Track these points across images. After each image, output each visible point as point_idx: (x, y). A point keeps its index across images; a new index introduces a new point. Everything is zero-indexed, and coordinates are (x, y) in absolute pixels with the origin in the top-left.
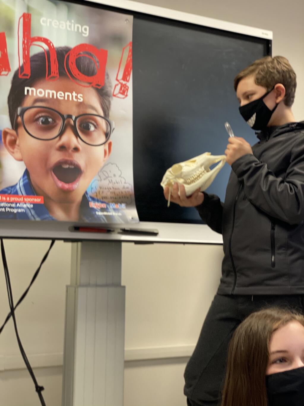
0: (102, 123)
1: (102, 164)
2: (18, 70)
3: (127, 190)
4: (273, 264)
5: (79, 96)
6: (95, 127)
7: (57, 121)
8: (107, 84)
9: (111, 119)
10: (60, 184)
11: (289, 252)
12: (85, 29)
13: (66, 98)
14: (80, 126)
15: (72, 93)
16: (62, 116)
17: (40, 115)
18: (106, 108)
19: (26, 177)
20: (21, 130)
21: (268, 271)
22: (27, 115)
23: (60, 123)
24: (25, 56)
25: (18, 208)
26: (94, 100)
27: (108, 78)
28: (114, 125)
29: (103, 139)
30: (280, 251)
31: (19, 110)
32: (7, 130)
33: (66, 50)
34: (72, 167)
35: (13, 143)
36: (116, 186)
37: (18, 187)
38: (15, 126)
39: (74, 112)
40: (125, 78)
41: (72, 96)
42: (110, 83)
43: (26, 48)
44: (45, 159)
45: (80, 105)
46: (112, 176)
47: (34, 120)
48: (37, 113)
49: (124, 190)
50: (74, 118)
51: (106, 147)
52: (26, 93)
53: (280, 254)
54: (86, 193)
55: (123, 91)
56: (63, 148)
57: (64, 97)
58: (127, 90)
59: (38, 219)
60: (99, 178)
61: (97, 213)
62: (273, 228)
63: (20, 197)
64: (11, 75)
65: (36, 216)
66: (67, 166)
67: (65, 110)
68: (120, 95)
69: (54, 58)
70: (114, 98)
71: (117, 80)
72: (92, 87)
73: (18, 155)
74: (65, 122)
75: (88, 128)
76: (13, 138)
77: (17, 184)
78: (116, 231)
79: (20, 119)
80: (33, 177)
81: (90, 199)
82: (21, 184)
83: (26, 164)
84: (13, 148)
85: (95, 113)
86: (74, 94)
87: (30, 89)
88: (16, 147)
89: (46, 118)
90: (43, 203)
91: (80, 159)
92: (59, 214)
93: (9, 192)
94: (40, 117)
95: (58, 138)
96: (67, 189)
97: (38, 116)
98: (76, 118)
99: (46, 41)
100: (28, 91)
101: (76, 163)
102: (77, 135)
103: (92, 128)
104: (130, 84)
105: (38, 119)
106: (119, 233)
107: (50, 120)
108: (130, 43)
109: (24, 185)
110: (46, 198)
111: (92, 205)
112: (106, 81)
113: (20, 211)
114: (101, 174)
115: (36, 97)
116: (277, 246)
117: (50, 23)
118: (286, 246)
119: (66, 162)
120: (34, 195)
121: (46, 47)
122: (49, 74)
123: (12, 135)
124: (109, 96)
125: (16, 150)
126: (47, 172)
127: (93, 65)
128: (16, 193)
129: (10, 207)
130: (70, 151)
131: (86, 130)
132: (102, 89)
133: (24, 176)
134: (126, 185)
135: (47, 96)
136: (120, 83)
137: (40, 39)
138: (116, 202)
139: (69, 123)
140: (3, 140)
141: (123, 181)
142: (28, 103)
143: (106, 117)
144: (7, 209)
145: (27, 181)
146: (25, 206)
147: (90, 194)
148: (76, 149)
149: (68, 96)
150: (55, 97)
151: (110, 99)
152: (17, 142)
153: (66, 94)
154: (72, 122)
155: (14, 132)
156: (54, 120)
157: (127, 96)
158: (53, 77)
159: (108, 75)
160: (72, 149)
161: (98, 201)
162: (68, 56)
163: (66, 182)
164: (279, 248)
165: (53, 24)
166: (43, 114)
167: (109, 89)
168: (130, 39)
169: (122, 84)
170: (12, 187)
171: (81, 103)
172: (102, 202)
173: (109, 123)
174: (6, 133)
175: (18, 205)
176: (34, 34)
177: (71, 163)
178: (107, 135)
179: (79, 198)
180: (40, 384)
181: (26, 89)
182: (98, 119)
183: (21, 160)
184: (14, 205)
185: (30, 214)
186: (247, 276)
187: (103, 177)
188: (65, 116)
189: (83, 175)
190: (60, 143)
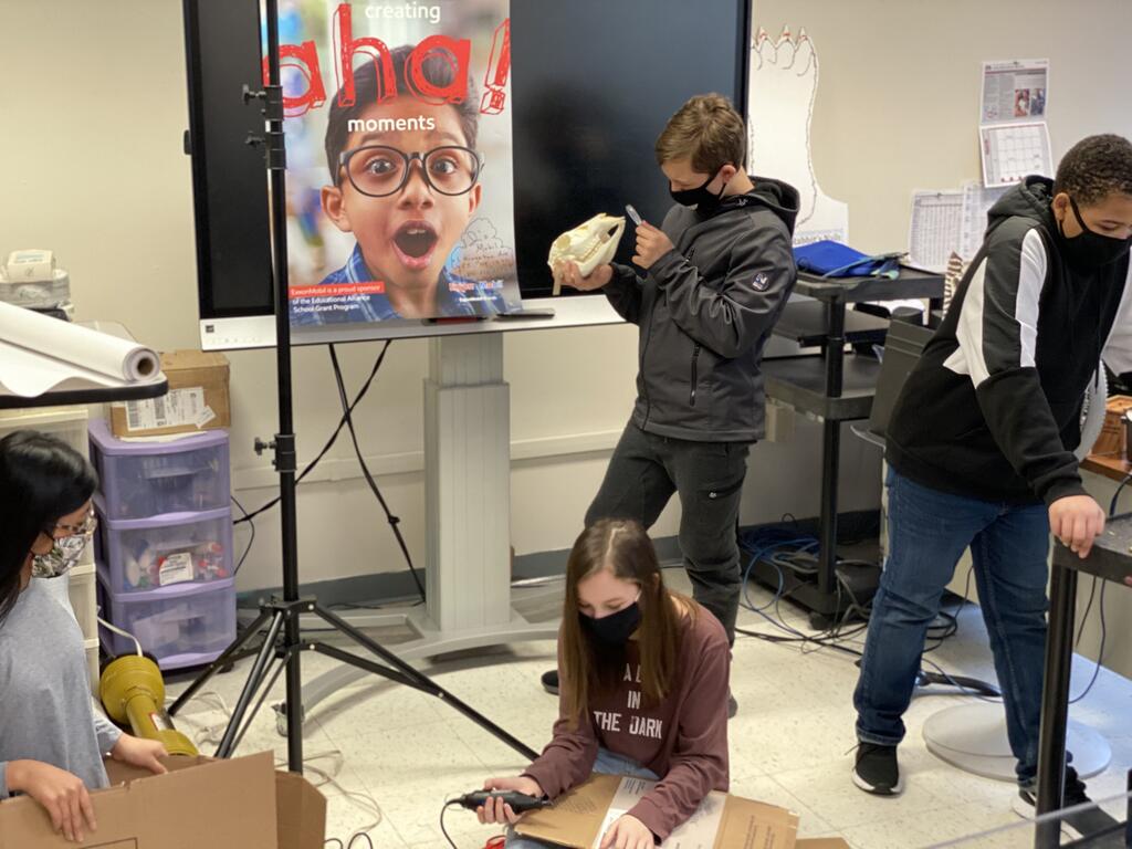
0: (465, 157)
1: (467, 223)
2: (337, 95)
3: (504, 257)
4: (692, 401)
5: (428, 122)
6: (455, 167)
7: (398, 165)
8: (472, 95)
9: (477, 150)
10: (406, 259)
11: (714, 386)
12: (435, 12)
13: (409, 128)
14: (431, 167)
15: (417, 118)
16: (405, 156)
17: (373, 159)
18: (470, 134)
19: (357, 255)
20: (347, 186)
21: (684, 409)
22: (353, 162)
23: (402, 167)
24: (347, 73)
25: (349, 303)
26: (451, 124)
27: (472, 86)
28: (482, 160)
29: (467, 183)
30: (703, 385)
31: (342, 156)
32: (328, 189)
33: (407, 51)
34: (423, 231)
35: (336, 207)
36: (489, 252)
37: (347, 271)
38: (339, 180)
39: (422, 147)
40: (499, 81)
41: (419, 123)
42: (476, 92)
43: (347, 59)
44: (383, 224)
45: (430, 135)
46: (483, 238)
47: (364, 168)
48: (368, 157)
49: (499, 259)
50: (422, 156)
51: (473, 194)
52: (350, 129)
53: (703, 388)
54: (444, 269)
55: (497, 102)
56: (407, 205)
57: (407, 126)
58: (503, 99)
59: (378, 319)
60: (462, 245)
61: (461, 300)
62: (696, 354)
63: (351, 286)
64: (328, 104)
65: (374, 315)
66: (414, 232)
67: (408, 146)
68: (492, 110)
69: (388, 67)
70: (483, 115)
71: (487, 86)
72: (449, 103)
73: (345, 224)
74: (410, 165)
75: (443, 169)
76: (336, 199)
77: (345, 268)
78: (491, 318)
79: (343, 169)
80: (368, 254)
81: (450, 279)
82: (352, 265)
83: (356, 236)
84: (338, 215)
85: (454, 144)
86: (421, 119)
87: (356, 122)
88: (342, 211)
89: (382, 162)
90: (383, 291)
91: (433, 219)
92: (407, 308)
93: (336, 279)
94: (373, 162)
95: (400, 191)
96: (418, 266)
97: (369, 161)
98: (426, 156)
99: (375, 43)
100: (353, 125)
101: (428, 225)
102: (428, 183)
103: (450, 168)
104: (507, 90)
105: (369, 167)
106: (495, 320)
107: (387, 165)
108: (507, 21)
109: (356, 267)
110: (388, 284)
111: (454, 287)
112: (470, 89)
113: (352, 307)
114: (465, 237)
115: (366, 133)
116: (699, 377)
117: (381, 11)
118: (712, 379)
119: (413, 225)
120: (370, 280)
121: (376, 52)
122: (383, 95)
123: (334, 195)
124: (475, 114)
125: (341, 216)
126: (387, 244)
127: (448, 67)
128: (346, 280)
129: (340, 303)
130: (419, 208)
131: (440, 173)
132: (463, 105)
133: (354, 253)
134: (504, 250)
135: (380, 129)
136: (491, 90)
137: (366, 41)
138: (489, 280)
139: (415, 165)
140: (322, 204)
141: (499, 244)
142: (354, 143)
143: (470, 148)
144: (336, 307)
145: (359, 260)
146: (359, 299)
147: (450, 270)
148: (428, 204)
149: (413, 123)
150: (393, 129)
151: (477, 118)
152: (343, 205)
153: (410, 121)
154: (420, 164)
155: (337, 191)
156: (393, 166)
157: (502, 109)
158: (389, 98)
159: (472, 80)
160: (421, 204)
161: (462, 281)
162: (410, 61)
163: (415, 256)
164: (702, 381)
165: (385, 12)
166: (377, 157)
167: (474, 102)
168: (506, 14)
169: (493, 91)
170: (339, 272)
171: (432, 131)
172: (469, 281)
173: (475, 157)
174: (326, 193)
175: (349, 298)
176: (357, 35)
177: (421, 226)
178: (473, 176)
179: (434, 278)
180: (393, 514)
181: (350, 122)
182: (459, 152)
183: (349, 231)
184: (343, 300)
185: (366, 312)
186: (661, 410)
187: (469, 241)
188: (409, 156)
189: (438, 243)
190: (403, 198)
